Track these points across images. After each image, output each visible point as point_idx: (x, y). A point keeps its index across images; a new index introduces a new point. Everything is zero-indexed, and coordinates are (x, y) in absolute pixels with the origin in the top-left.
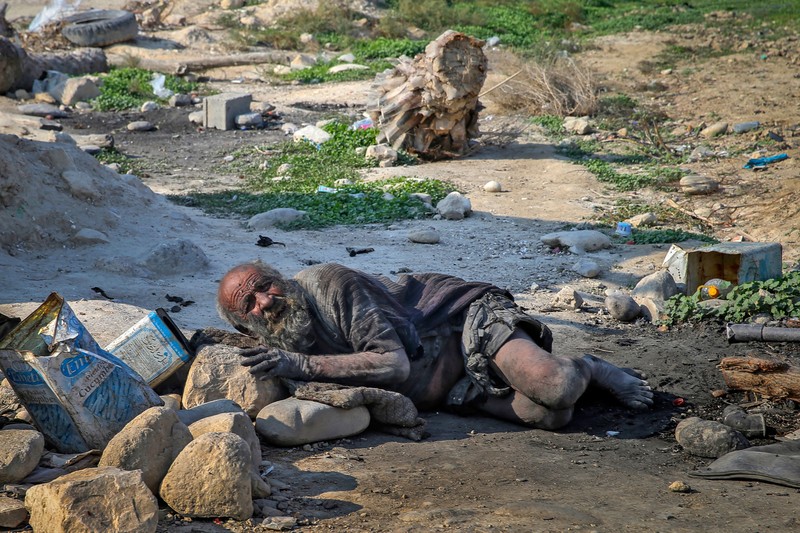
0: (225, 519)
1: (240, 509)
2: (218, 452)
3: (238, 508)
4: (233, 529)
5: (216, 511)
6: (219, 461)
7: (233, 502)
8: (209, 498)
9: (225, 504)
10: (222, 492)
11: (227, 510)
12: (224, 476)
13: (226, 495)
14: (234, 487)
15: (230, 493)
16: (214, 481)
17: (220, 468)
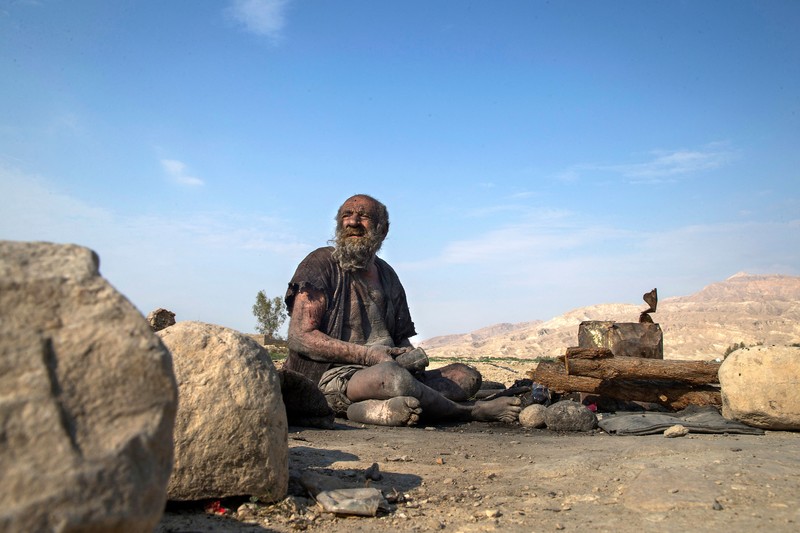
0: (234, 502)
1: (272, 474)
2: (221, 349)
3: (267, 471)
4: (265, 523)
5: (218, 483)
6: (228, 364)
7: (257, 457)
8: (201, 450)
9: (239, 464)
10: (235, 435)
11: (243, 478)
12: (240, 397)
13: (245, 441)
14: (262, 423)
15: (254, 436)
16: (217, 408)
17: (233, 381)
